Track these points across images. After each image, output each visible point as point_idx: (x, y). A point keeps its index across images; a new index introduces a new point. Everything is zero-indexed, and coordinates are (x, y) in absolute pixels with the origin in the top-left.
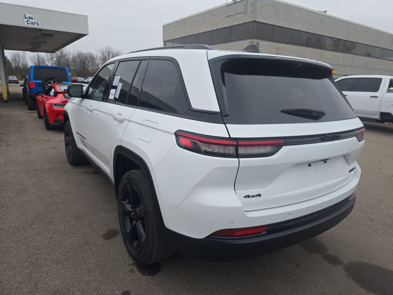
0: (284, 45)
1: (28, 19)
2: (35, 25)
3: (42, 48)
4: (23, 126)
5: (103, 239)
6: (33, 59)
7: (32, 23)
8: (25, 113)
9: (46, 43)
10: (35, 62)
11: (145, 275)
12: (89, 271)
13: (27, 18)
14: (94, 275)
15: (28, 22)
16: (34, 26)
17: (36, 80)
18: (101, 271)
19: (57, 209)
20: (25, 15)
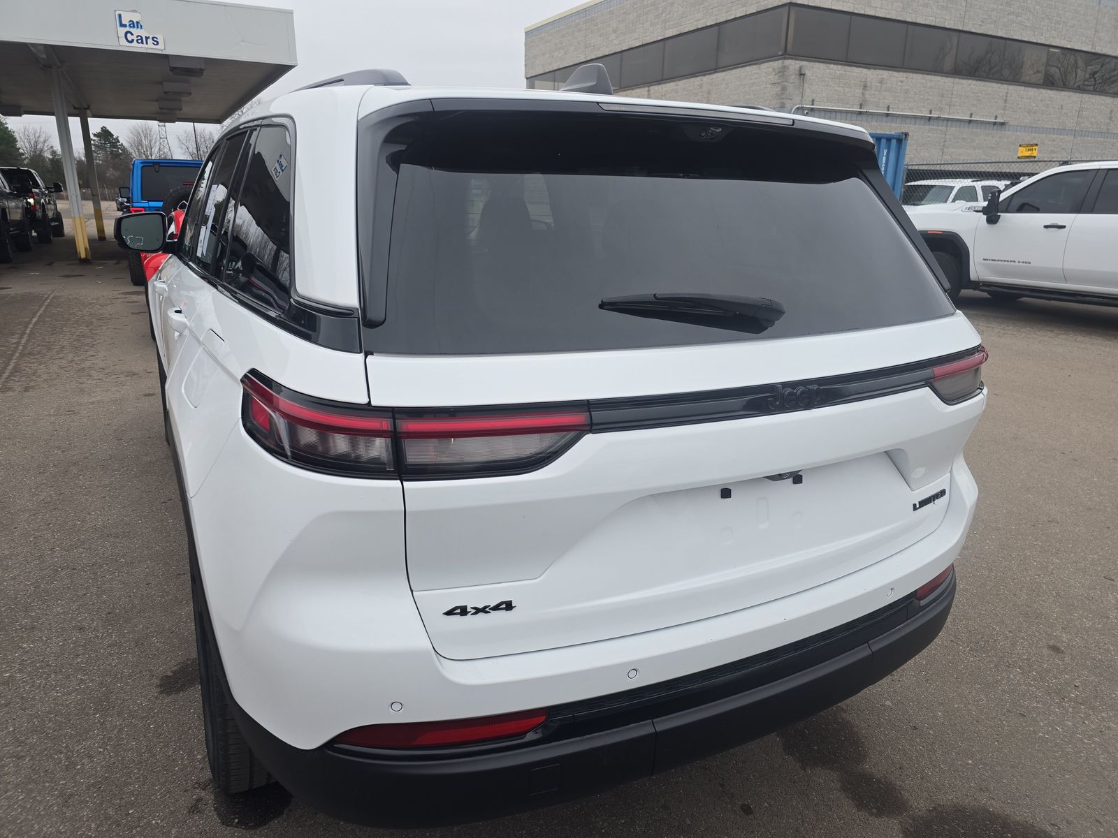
0: (885, 74)
1: (128, 29)
2: (147, 43)
3: (186, 110)
4: (96, 330)
5: (159, 690)
6: (184, 141)
7: (141, 40)
8: (119, 294)
9: (190, 94)
10: (191, 150)
11: (231, 826)
12: (66, 802)
13: (125, 26)
14: (75, 816)
15: (129, 35)
16: (147, 46)
17: (149, 201)
18: (101, 804)
19: (69, 588)
20: (120, 16)
